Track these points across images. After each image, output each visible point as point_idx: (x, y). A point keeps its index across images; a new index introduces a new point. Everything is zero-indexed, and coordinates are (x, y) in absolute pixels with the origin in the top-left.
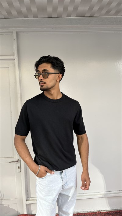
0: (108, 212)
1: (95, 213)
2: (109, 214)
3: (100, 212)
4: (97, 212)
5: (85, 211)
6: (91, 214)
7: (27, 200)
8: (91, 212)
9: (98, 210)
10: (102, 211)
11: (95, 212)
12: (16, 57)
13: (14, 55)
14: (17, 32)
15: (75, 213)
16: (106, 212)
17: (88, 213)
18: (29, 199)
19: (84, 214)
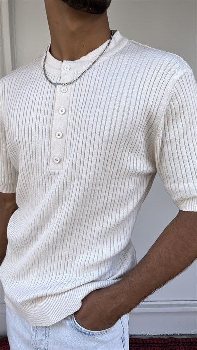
1: (164, 339)
3: (175, 339)
4: (168, 337)
8: (155, 337)
9: (171, 332)
10: (178, 337)
11: (164, 337)
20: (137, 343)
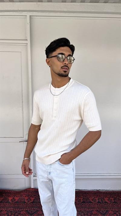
0: (106, 192)
2: (107, 193)
3: (100, 191)
5: (86, 189)
6: (91, 192)
7: (34, 176)
8: (90, 190)
9: (98, 189)
10: (101, 191)
11: (95, 191)
12: (29, 42)
13: (27, 40)
14: (30, 16)
15: (77, 190)
16: (104, 192)
17: (88, 191)
18: (36, 175)
19: (85, 191)
20: (82, 193)
